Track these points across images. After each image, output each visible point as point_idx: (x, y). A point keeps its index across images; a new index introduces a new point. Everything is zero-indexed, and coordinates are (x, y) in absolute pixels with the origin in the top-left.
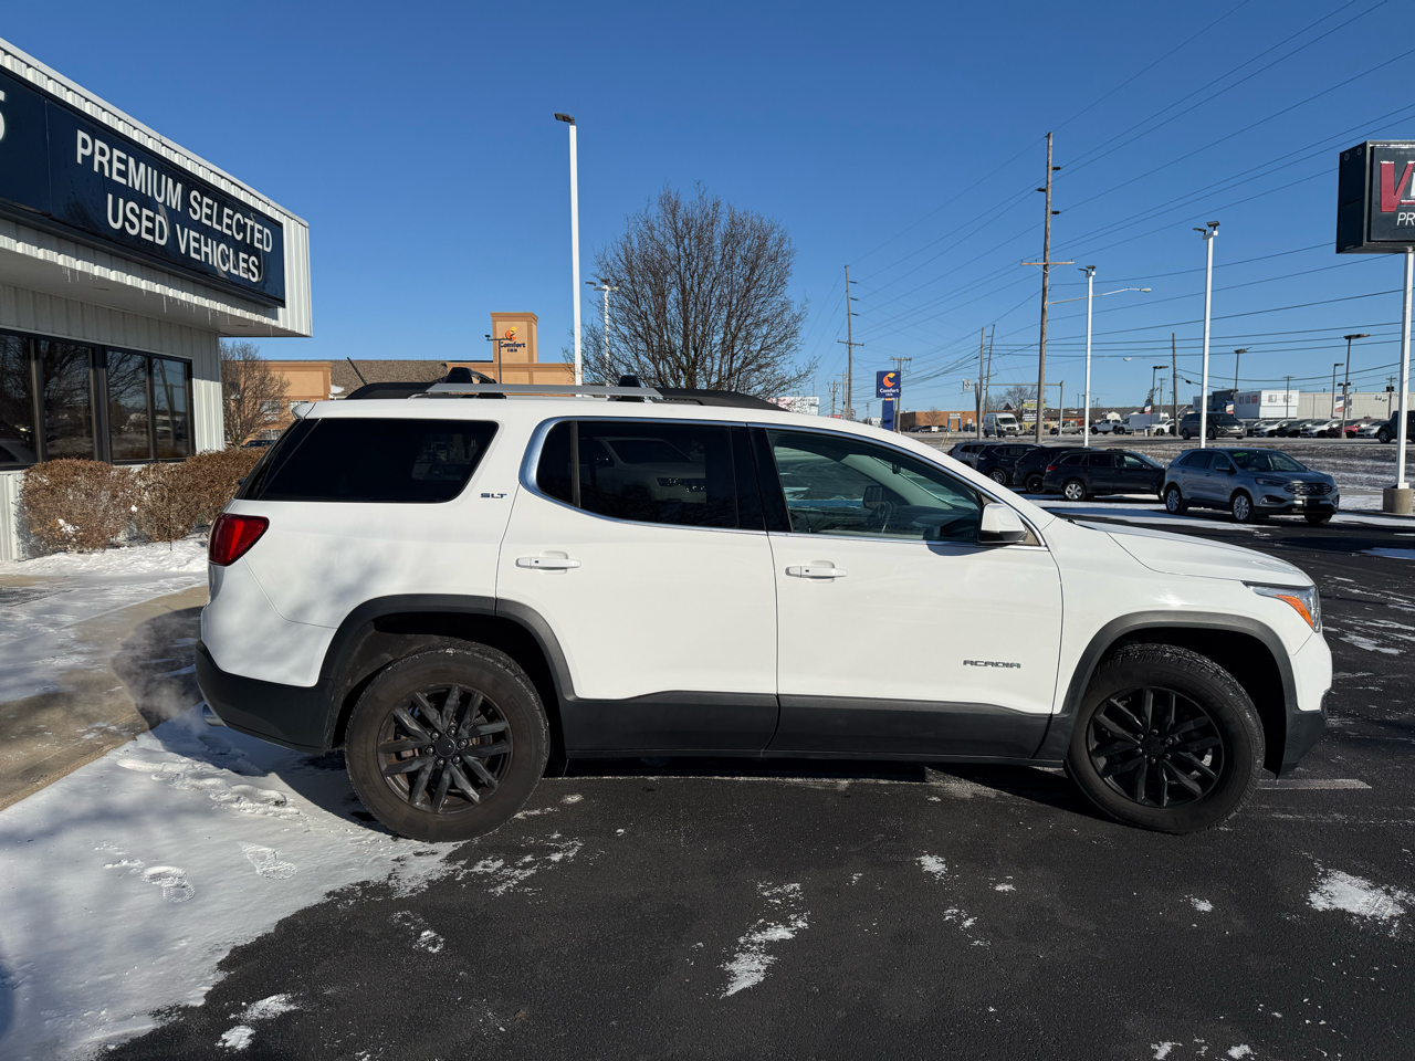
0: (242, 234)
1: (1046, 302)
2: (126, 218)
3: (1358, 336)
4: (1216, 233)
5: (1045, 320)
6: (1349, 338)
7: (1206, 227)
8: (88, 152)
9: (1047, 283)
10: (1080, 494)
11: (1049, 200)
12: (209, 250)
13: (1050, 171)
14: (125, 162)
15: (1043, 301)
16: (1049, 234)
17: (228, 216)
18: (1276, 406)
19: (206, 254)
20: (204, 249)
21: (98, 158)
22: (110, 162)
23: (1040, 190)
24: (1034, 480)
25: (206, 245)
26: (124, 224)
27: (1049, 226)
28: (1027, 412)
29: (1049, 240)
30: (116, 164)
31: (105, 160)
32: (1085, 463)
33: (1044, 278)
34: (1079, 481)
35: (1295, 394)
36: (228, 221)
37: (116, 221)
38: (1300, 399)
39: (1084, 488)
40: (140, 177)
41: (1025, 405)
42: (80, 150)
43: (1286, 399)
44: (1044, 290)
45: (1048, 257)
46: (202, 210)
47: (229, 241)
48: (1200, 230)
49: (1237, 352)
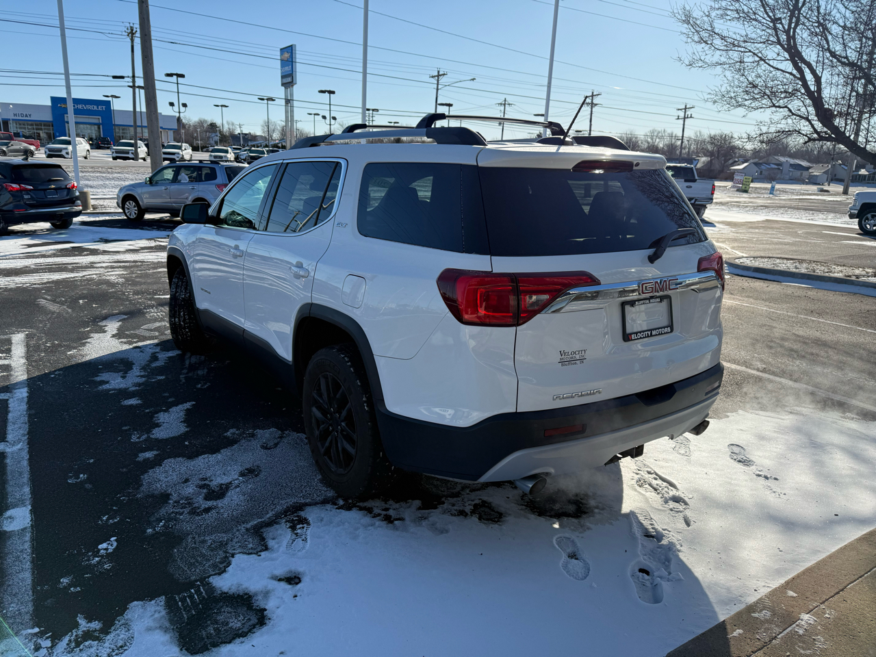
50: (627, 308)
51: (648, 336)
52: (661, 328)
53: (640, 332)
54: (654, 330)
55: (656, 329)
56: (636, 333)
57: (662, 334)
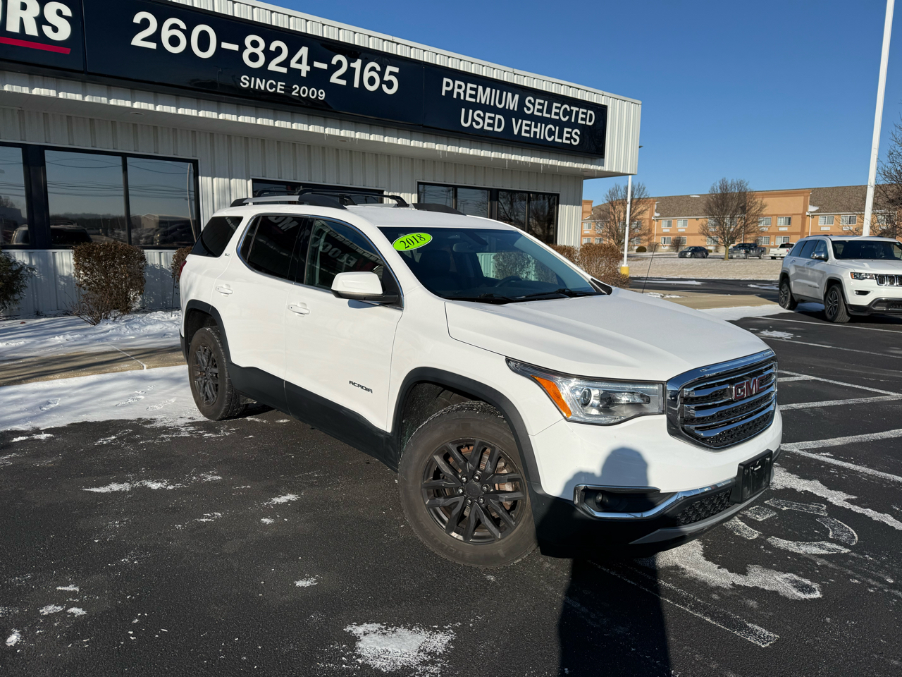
0: (567, 117)
2: (473, 120)
8: (450, 89)
12: (538, 130)
14: (476, 90)
17: (557, 108)
19: (535, 133)
20: (533, 129)
21: (456, 90)
22: (465, 92)
25: (536, 127)
26: (472, 124)
30: (469, 92)
31: (461, 91)
36: (557, 110)
37: (466, 121)
40: (485, 96)
42: (445, 88)
46: (534, 106)
47: (555, 123)
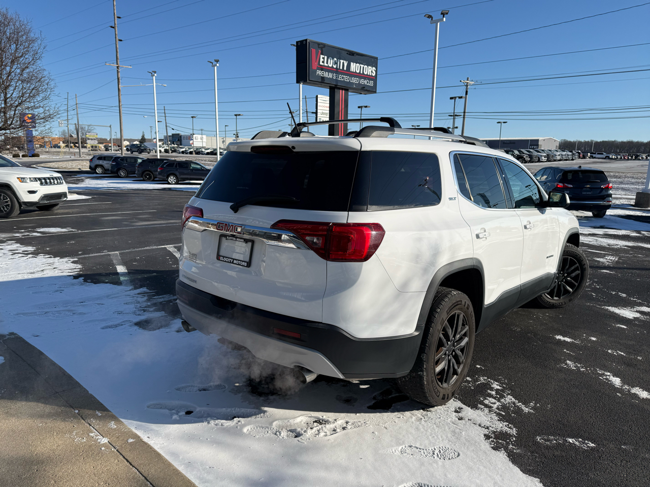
1: (120, 86)
3: (239, 115)
4: (218, 65)
5: (120, 94)
6: (236, 115)
7: (213, 61)
9: (120, 76)
10: (175, 181)
11: (117, 33)
13: (116, 18)
15: (118, 85)
16: (118, 50)
18: (199, 141)
23: (111, 27)
24: (148, 174)
27: (118, 46)
28: (89, 139)
29: (118, 54)
32: (176, 166)
33: (117, 73)
34: (174, 175)
35: (204, 137)
38: (207, 139)
39: (177, 178)
41: (87, 136)
43: (202, 139)
44: (118, 79)
45: (119, 63)
48: (211, 62)
49: (192, 117)
50: (224, 239)
51: (230, 262)
52: (241, 261)
53: (226, 257)
54: (236, 260)
55: (237, 260)
56: (224, 257)
57: (240, 265)
